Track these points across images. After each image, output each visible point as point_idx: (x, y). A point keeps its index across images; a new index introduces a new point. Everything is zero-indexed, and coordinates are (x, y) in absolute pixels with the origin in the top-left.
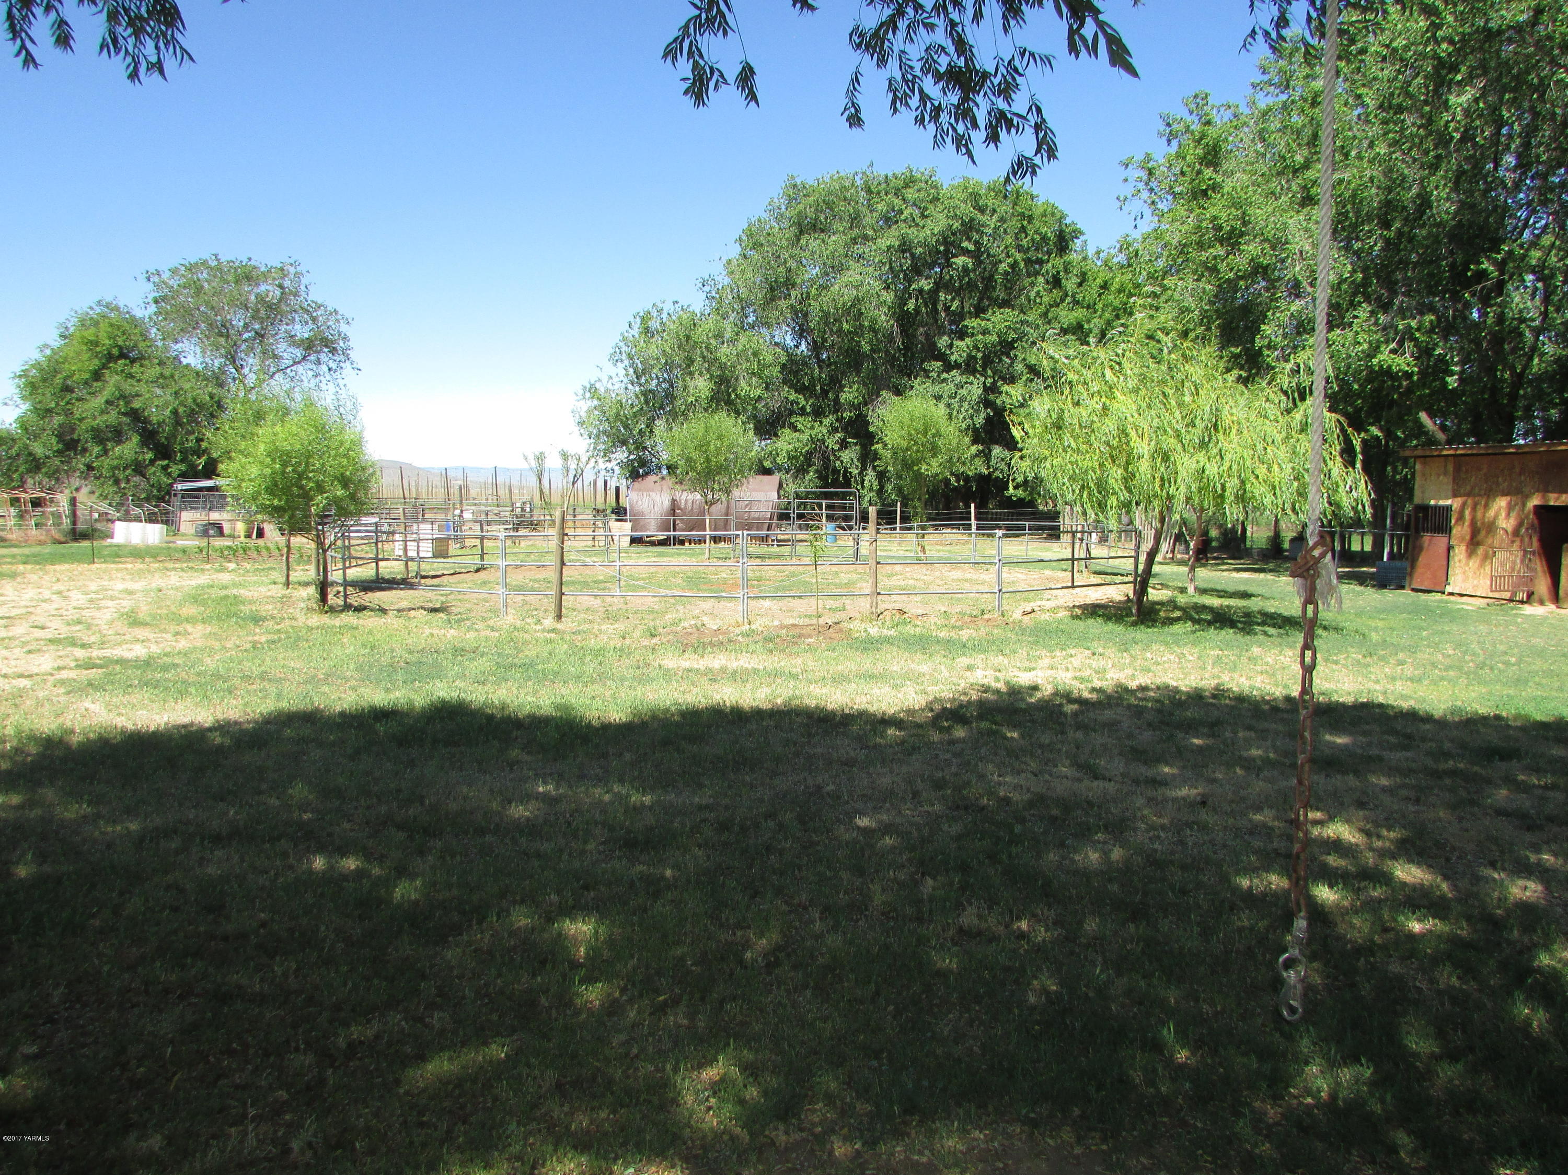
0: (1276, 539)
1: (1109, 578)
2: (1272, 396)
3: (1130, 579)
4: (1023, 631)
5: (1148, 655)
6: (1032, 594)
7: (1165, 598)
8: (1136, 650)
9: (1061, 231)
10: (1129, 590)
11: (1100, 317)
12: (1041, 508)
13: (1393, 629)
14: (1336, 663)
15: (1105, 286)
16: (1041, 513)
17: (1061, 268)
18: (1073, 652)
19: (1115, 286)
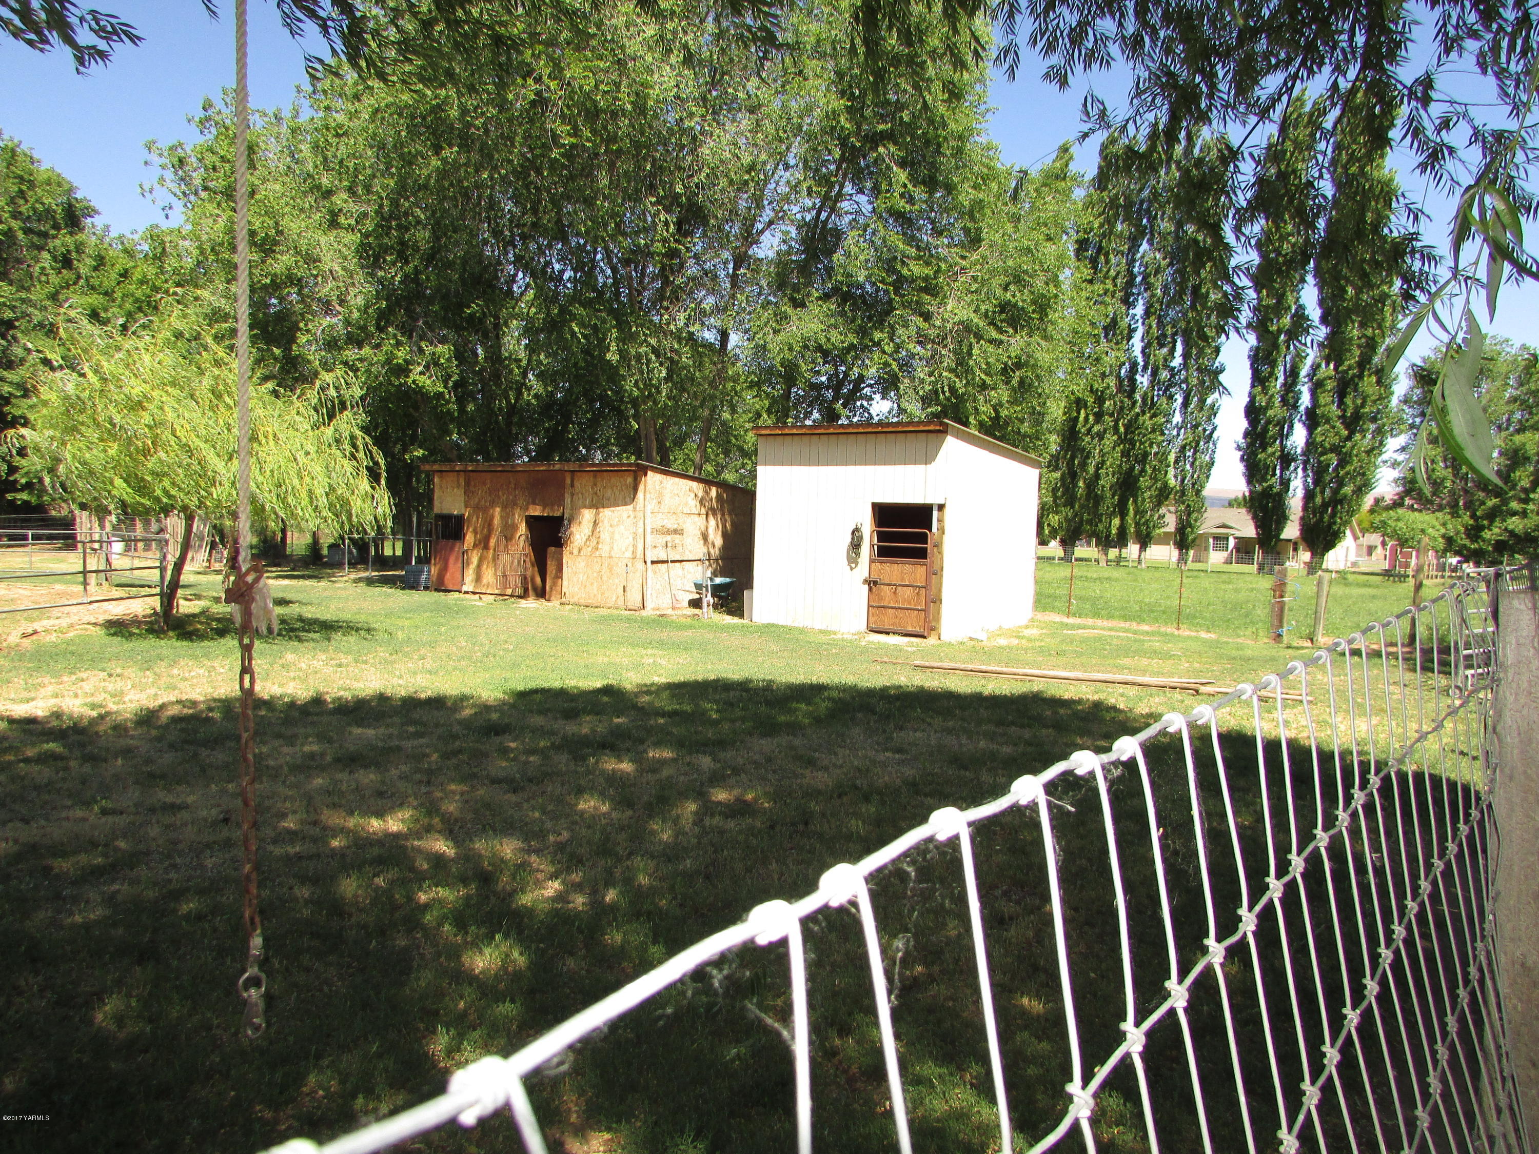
0: (315, 546)
1: (134, 591)
2: (302, 410)
3: (158, 590)
4: (22, 656)
5: (175, 671)
6: (37, 613)
7: (196, 610)
8: (160, 668)
9: (70, 205)
10: (156, 603)
11: (120, 307)
12: (54, 513)
13: (417, 627)
14: (366, 662)
15: (125, 274)
16: (54, 519)
17: (72, 248)
18: (84, 675)
19: (137, 275)
